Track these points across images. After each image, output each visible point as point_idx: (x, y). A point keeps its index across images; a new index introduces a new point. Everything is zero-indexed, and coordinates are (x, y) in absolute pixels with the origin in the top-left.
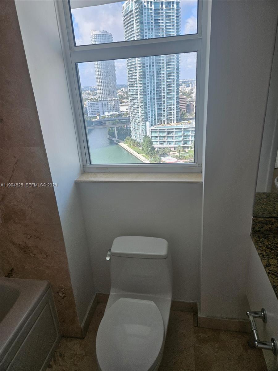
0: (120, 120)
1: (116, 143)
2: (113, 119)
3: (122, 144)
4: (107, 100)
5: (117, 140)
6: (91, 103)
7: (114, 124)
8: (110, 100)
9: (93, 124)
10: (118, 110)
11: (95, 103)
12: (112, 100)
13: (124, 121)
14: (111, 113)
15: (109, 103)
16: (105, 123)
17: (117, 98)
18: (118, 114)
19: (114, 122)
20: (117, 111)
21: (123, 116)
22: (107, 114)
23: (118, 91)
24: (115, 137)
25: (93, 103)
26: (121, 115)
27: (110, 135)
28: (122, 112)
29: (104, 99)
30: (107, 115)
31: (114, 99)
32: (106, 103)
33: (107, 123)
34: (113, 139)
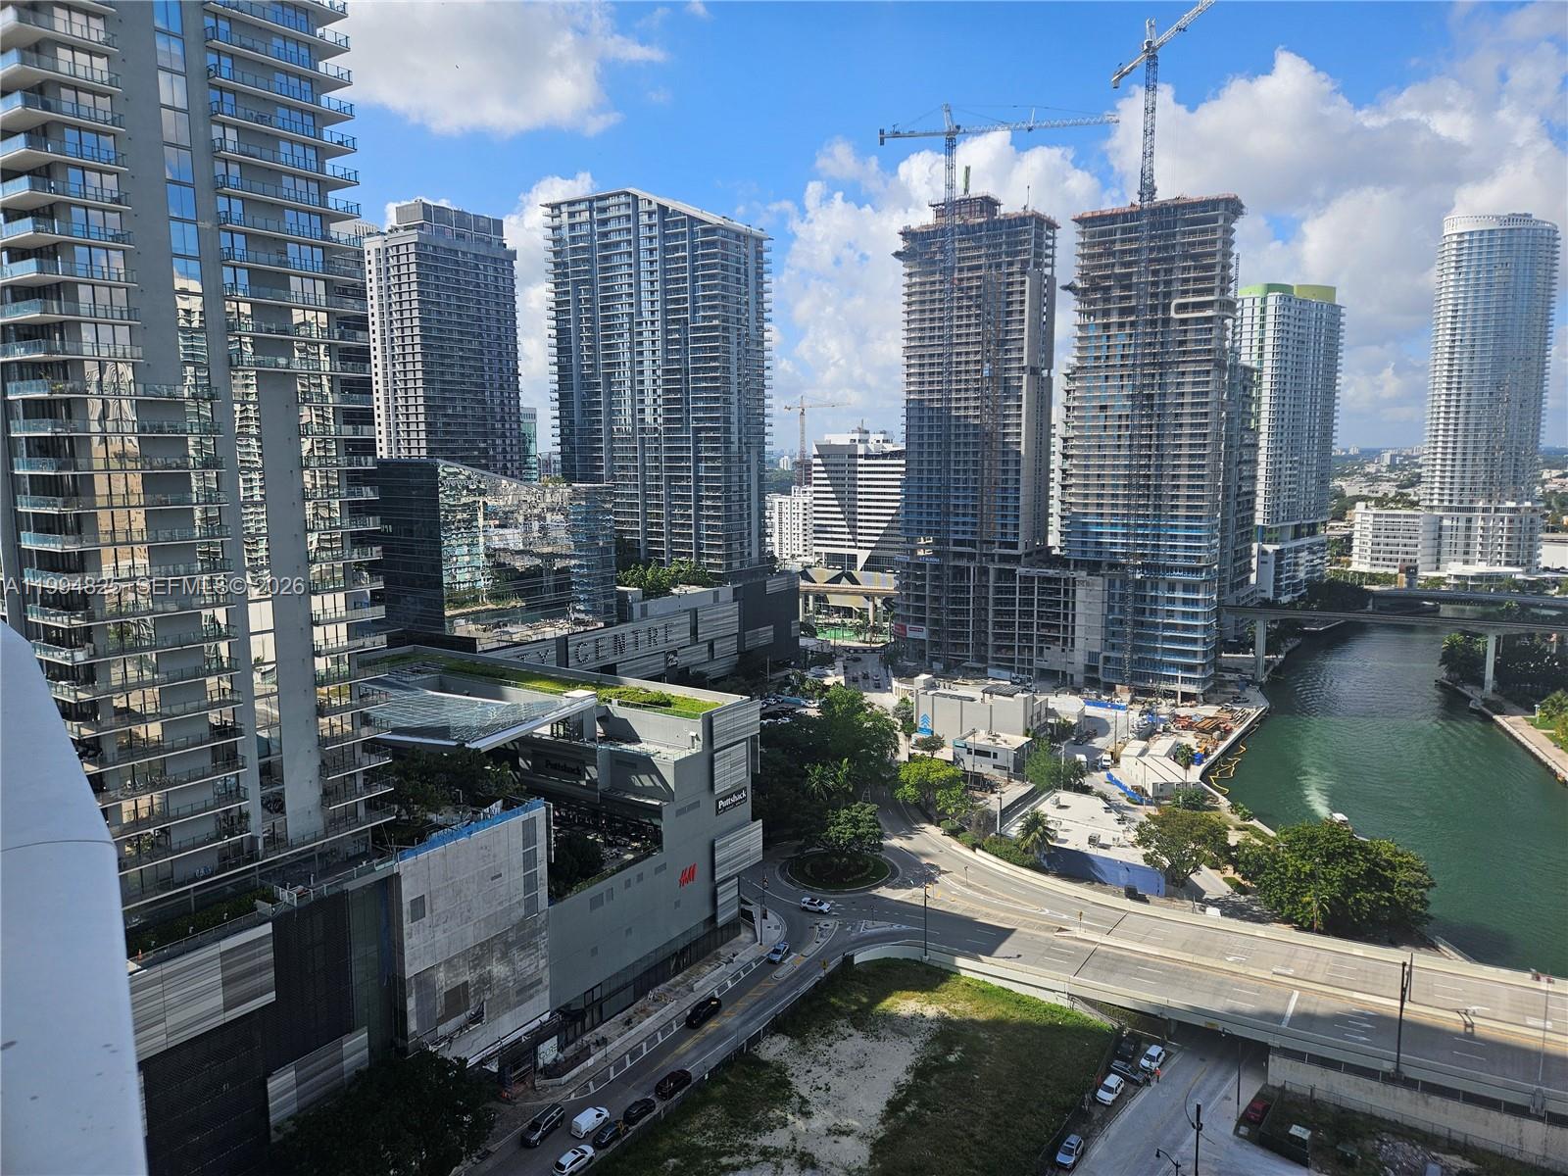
0: (1524, 607)
1: (1480, 713)
2: (1486, 597)
3: (1517, 725)
4: (1471, 510)
5: (1492, 697)
6: (1380, 515)
7: (1485, 617)
8: (1485, 510)
9: (1370, 607)
10: (1528, 560)
11: (1399, 516)
12: (1497, 510)
13: (1554, 613)
14: (1481, 568)
15: (1480, 523)
16: (1435, 610)
17: (1528, 504)
18: (1519, 577)
19: (1493, 610)
20: (1517, 564)
21: (1552, 592)
22: (1454, 568)
23: (1546, 475)
24: (1480, 682)
25: (1387, 516)
26: (1539, 587)
27: (1450, 670)
28: (1547, 569)
29: (1455, 504)
30: (1457, 577)
31: (1512, 504)
32: (1462, 524)
33: (1446, 611)
34: (1467, 690)
